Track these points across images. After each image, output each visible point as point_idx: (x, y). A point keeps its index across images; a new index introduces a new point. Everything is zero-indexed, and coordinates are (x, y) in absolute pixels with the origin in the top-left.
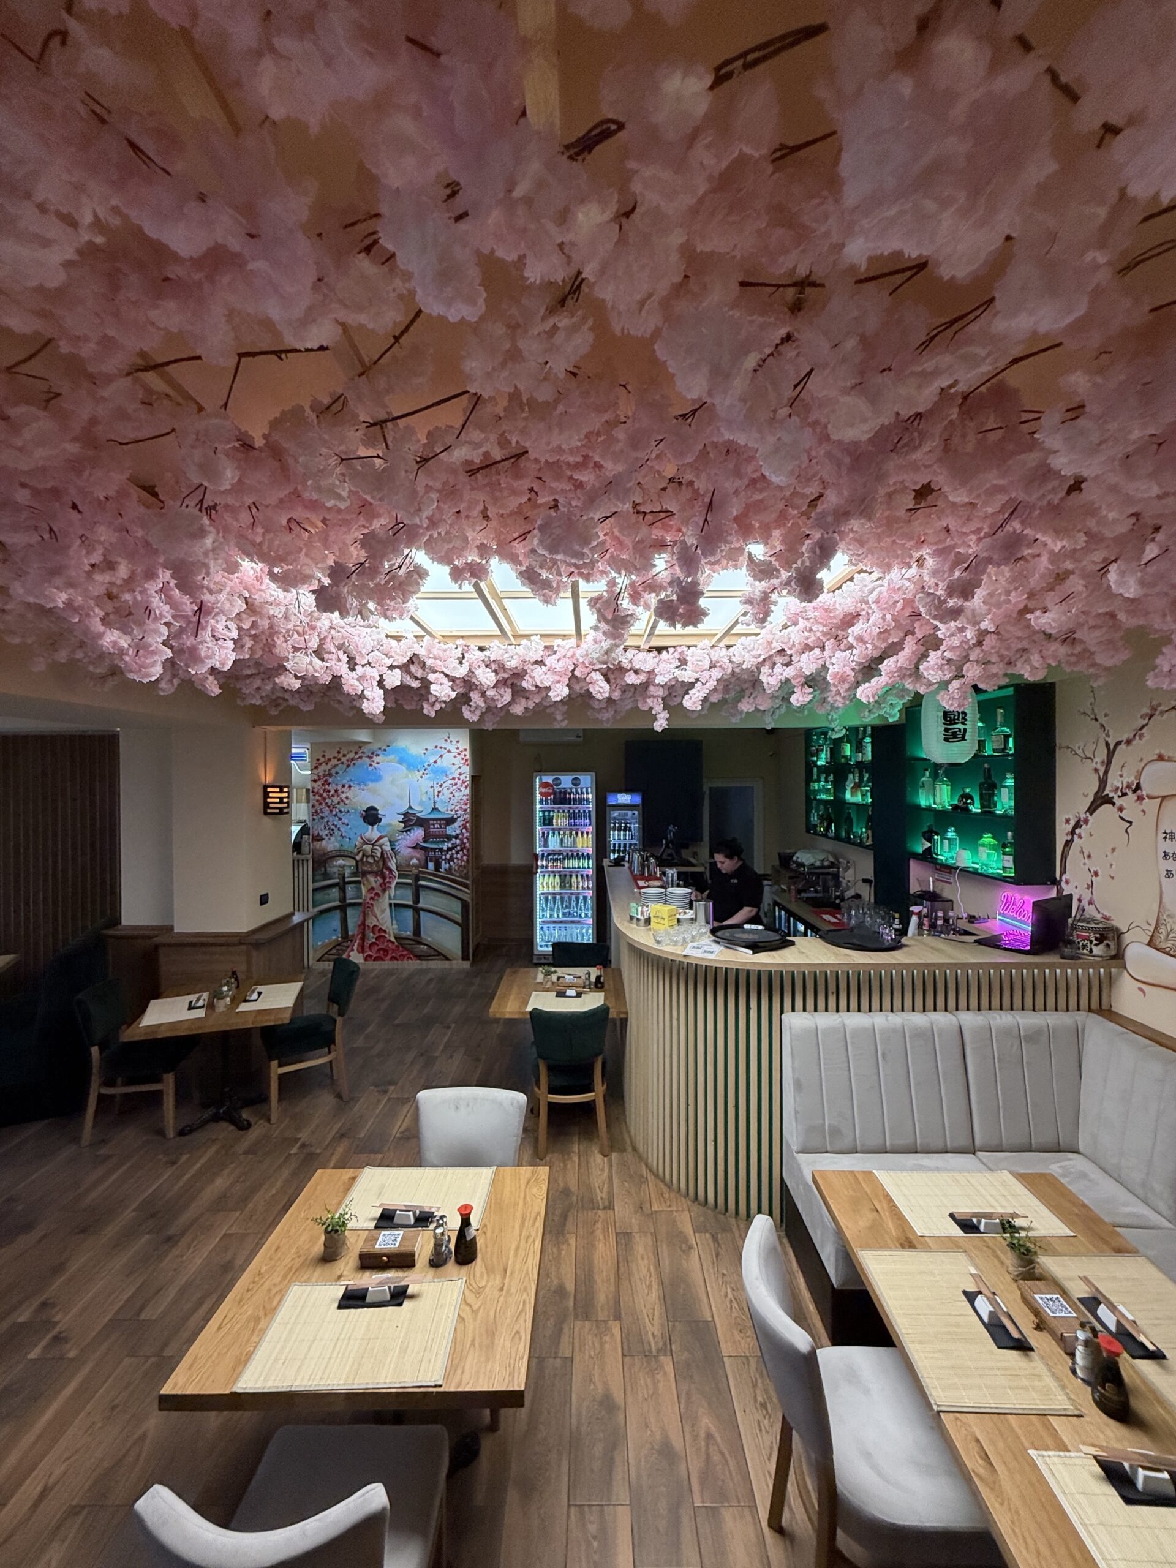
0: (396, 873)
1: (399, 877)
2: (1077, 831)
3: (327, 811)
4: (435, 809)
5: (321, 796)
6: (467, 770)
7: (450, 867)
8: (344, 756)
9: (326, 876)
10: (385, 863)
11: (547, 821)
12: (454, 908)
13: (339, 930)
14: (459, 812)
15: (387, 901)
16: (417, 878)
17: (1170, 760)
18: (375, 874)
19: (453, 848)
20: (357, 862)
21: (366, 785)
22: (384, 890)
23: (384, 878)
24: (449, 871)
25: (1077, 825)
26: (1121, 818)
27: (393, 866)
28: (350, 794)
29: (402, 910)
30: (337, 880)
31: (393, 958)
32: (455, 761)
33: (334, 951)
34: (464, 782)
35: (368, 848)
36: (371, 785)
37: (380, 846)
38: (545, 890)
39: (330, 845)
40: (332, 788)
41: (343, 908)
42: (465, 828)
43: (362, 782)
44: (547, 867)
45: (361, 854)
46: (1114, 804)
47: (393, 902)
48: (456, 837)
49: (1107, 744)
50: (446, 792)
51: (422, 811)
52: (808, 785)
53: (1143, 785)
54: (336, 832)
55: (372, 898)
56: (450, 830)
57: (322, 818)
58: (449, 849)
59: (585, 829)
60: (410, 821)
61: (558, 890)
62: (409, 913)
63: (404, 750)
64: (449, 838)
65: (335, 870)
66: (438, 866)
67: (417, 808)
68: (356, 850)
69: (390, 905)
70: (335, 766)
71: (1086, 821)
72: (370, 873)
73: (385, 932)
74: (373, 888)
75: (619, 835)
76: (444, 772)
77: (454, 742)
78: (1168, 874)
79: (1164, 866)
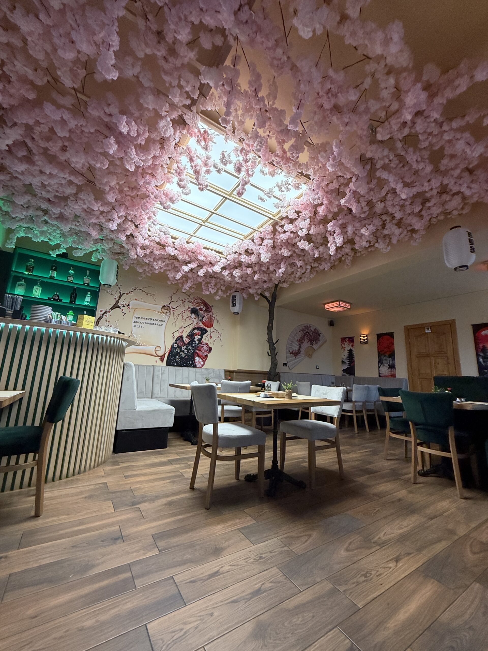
2: (105, 314)
17: (138, 300)
26: (123, 312)
46: (120, 308)
49: (120, 293)
53: (130, 305)
71: (109, 312)
78: (135, 326)
79: (134, 324)
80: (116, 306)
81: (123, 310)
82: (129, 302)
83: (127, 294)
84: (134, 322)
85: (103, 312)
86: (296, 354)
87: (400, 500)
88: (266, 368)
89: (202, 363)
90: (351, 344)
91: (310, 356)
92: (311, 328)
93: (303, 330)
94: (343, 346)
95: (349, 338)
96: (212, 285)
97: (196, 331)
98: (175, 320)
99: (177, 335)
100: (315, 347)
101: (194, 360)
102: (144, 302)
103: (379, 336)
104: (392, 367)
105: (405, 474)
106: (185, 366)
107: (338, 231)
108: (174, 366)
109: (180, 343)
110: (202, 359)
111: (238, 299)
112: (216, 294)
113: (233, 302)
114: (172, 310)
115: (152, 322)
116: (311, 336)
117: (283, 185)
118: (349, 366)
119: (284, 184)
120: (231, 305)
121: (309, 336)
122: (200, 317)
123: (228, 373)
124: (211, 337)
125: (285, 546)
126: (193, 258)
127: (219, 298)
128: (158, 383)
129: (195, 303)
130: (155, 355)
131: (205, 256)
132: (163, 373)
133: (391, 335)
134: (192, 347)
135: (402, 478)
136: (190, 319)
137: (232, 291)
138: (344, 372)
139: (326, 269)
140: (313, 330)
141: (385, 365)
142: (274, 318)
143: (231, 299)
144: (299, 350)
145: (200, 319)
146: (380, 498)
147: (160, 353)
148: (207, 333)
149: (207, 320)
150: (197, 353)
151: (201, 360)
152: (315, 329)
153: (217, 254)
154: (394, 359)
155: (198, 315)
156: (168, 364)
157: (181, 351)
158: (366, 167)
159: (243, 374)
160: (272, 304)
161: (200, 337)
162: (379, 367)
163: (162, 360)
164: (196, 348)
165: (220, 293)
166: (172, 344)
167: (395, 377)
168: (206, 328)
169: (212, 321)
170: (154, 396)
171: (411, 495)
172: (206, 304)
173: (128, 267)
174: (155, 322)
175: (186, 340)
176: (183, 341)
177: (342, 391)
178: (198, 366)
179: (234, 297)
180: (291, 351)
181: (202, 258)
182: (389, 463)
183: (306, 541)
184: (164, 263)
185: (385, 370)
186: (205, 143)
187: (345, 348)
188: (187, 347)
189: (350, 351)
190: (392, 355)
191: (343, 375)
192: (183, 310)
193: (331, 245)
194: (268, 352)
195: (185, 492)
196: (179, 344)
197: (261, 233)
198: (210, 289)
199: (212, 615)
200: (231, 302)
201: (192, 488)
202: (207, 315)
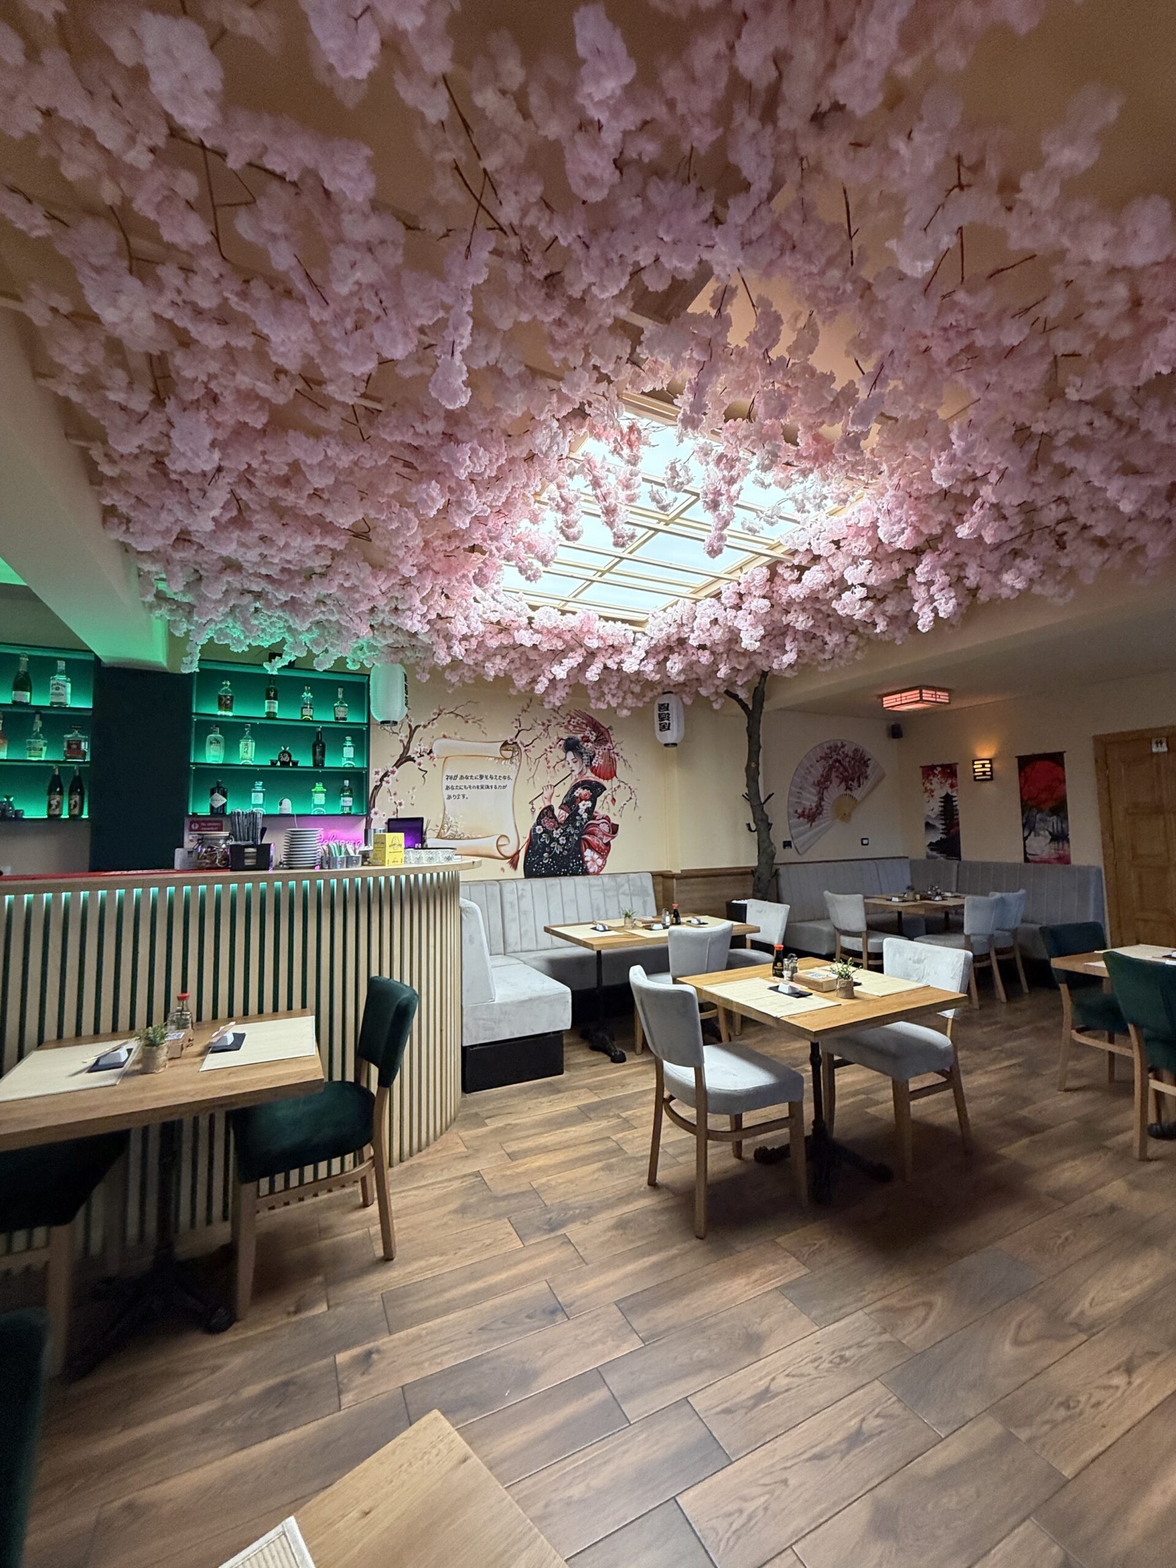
2: (386, 779)
17: (449, 738)
25: (386, 775)
26: (420, 769)
46: (414, 761)
49: (410, 726)
53: (433, 751)
71: (393, 772)
78: (449, 797)
79: (446, 793)
80: (404, 759)
81: (420, 764)
82: (432, 744)
83: (425, 727)
84: (448, 788)
85: (381, 774)
86: (811, 816)
87: (1113, 1209)
88: (747, 857)
89: (600, 862)
90: (950, 781)
91: (845, 817)
92: (846, 749)
93: (825, 758)
94: (928, 785)
95: (941, 766)
96: (613, 687)
97: (580, 792)
98: (533, 771)
99: (540, 805)
100: (857, 794)
101: (582, 858)
102: (462, 739)
103: (1025, 763)
104: (1060, 837)
105: (1118, 1132)
106: (565, 875)
107: (941, 578)
108: (542, 876)
109: (548, 824)
110: (598, 853)
111: (673, 712)
112: (620, 706)
113: (661, 719)
114: (523, 749)
115: (484, 782)
116: (846, 770)
117: (808, 499)
118: (944, 836)
119: (811, 496)
120: (657, 727)
121: (841, 769)
122: (585, 757)
123: (660, 879)
124: (614, 800)
125: (884, 1331)
126: (572, 642)
127: (629, 713)
128: (514, 920)
129: (571, 727)
130: (499, 855)
131: (600, 637)
132: (522, 896)
133: (1057, 759)
134: (575, 828)
135: (1108, 1143)
136: (564, 766)
137: (655, 692)
138: (932, 850)
139: (899, 642)
140: (851, 754)
141: (1042, 832)
142: (760, 747)
143: (657, 712)
144: (819, 806)
145: (586, 762)
146: (1067, 1204)
147: (509, 851)
148: (605, 793)
149: (601, 762)
150: (586, 840)
151: (596, 856)
152: (856, 750)
153: (627, 626)
154: (1066, 818)
155: (581, 754)
156: (529, 874)
157: (552, 840)
158: (1026, 448)
159: (693, 880)
160: (753, 714)
161: (589, 804)
162: (1025, 839)
163: (514, 865)
164: (584, 830)
165: (630, 701)
166: (531, 826)
167: (1068, 862)
168: (601, 781)
169: (613, 762)
170: (509, 949)
171: (1137, 1195)
172: (595, 726)
173: (428, 677)
174: (489, 782)
175: (561, 814)
176: (554, 817)
177: (962, 961)
178: (591, 870)
179: (664, 707)
180: (800, 811)
181: (594, 644)
182: (1071, 1102)
183: (925, 1319)
184: (508, 661)
185: (1040, 845)
186: (632, 451)
187: (932, 791)
188: (565, 831)
189: (948, 799)
190: (1060, 809)
191: (928, 857)
192: (547, 747)
193: (920, 608)
194: (749, 825)
195: (642, 1195)
196: (546, 825)
197: (739, 584)
198: (609, 698)
199: (785, 1482)
200: (656, 718)
201: (652, 1183)
202: (600, 751)
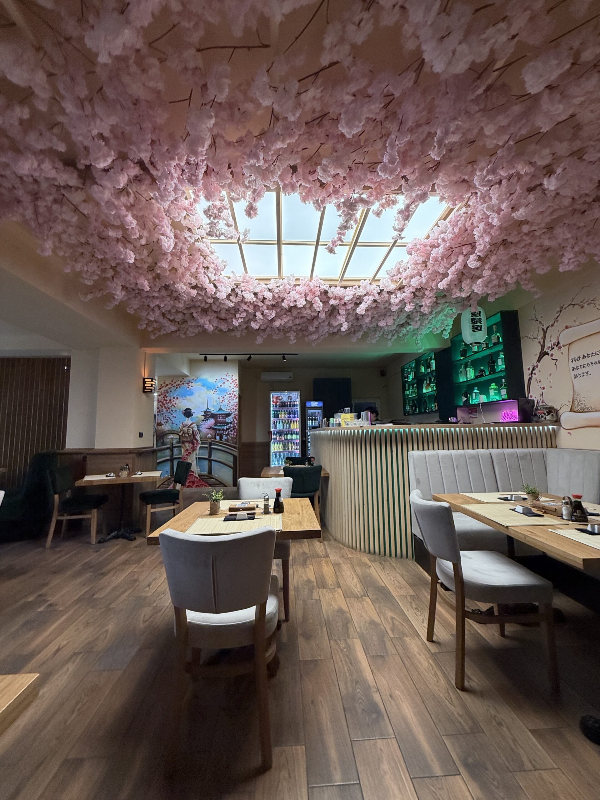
0: (200, 442)
1: (202, 443)
2: (534, 372)
3: (165, 410)
4: (220, 409)
5: (162, 403)
6: (237, 389)
7: (228, 438)
8: (175, 383)
9: (163, 444)
10: (194, 436)
11: (276, 416)
12: (229, 459)
13: (169, 472)
14: (233, 411)
15: (195, 456)
16: (211, 444)
17: (571, 327)
18: (189, 442)
19: (229, 429)
20: (180, 436)
21: (185, 397)
22: (193, 451)
23: (193, 444)
24: (227, 440)
25: (533, 369)
26: (553, 359)
27: (198, 438)
28: (177, 402)
29: (202, 461)
30: (169, 446)
31: (197, 486)
32: (231, 385)
33: (166, 483)
34: (235, 396)
35: (186, 429)
36: (188, 397)
37: (192, 428)
38: (276, 451)
39: (166, 427)
40: (168, 399)
41: (172, 460)
42: (236, 418)
43: (184, 396)
44: (276, 438)
45: (182, 432)
46: (548, 354)
47: (198, 456)
48: (231, 423)
49: (543, 329)
50: (226, 401)
51: (214, 410)
52: (404, 392)
53: (560, 342)
54: (170, 421)
55: (187, 455)
56: (228, 420)
57: (163, 414)
58: (227, 429)
59: (295, 419)
60: (207, 415)
61: (281, 450)
62: (206, 463)
63: (205, 380)
64: (227, 423)
65: (168, 440)
66: (221, 438)
67: (211, 408)
68: (179, 430)
69: (196, 458)
70: (171, 388)
71: (537, 366)
72: (186, 442)
73: (193, 472)
74: (187, 450)
75: (312, 423)
76: (225, 391)
77: (231, 376)
78: (576, 376)
79: (573, 374)
80: (543, 354)
81: (552, 355)
82: (558, 337)
83: (552, 325)
84: (574, 369)
85: (531, 369)
102: (581, 324)
